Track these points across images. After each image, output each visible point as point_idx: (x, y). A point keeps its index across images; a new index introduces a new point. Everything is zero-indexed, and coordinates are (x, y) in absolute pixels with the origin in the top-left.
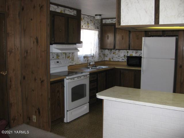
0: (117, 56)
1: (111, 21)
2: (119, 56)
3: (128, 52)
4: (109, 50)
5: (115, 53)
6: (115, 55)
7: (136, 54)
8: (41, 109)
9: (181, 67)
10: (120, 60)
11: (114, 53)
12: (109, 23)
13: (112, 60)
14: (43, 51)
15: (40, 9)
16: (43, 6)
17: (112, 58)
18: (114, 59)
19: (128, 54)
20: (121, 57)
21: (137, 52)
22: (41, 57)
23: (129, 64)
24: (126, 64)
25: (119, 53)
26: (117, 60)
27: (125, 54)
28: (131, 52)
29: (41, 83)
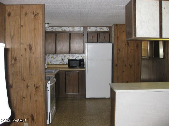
0: (55, 60)
1: (52, 29)
2: (57, 60)
3: (65, 56)
4: (47, 55)
5: (53, 57)
6: (53, 59)
7: (72, 57)
8: (36, 115)
9: (116, 65)
10: (58, 63)
11: (51, 58)
12: (50, 30)
13: (50, 64)
14: (39, 58)
15: (34, 16)
16: (38, 14)
17: (50, 62)
18: (52, 62)
19: (66, 57)
20: (59, 60)
21: (73, 56)
22: (35, 64)
23: (70, 67)
24: (68, 67)
25: (57, 57)
26: (55, 63)
27: (62, 58)
28: (68, 56)
29: (36, 89)
